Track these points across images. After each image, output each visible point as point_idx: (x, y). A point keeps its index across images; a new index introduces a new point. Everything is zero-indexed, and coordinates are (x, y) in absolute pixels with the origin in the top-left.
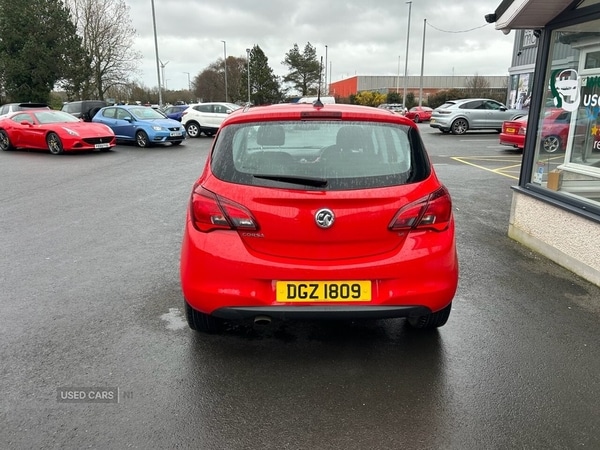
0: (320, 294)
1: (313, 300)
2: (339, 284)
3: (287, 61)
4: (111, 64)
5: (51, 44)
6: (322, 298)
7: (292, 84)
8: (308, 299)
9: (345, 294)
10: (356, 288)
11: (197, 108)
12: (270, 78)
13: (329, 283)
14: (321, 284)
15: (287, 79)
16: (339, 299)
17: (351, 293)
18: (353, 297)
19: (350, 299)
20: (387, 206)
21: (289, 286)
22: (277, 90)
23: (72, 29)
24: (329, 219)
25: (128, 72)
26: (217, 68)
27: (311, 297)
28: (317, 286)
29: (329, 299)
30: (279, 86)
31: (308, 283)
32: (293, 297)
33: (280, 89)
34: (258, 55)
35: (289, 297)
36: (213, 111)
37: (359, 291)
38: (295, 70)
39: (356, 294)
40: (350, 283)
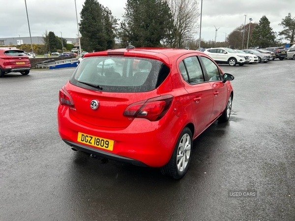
0: (93, 141)
1: (90, 144)
2: (101, 139)
3: (283, 23)
4: (186, 31)
5: (161, 23)
6: (93, 144)
7: (283, 36)
8: (88, 143)
9: (102, 145)
10: (107, 143)
11: (209, 51)
12: (271, 33)
13: (97, 138)
14: (94, 137)
15: (281, 34)
16: (99, 146)
17: (105, 145)
18: (105, 147)
19: (104, 148)
20: (122, 103)
21: (82, 135)
22: (273, 40)
23: (170, 16)
24: (96, 105)
25: (193, 34)
26: (240, 30)
27: (89, 142)
28: (92, 138)
29: (96, 145)
30: (275, 38)
31: (89, 136)
32: (83, 141)
33: (275, 40)
34: (265, 21)
35: (82, 140)
36: (217, 52)
37: (108, 144)
38: (287, 28)
39: (107, 146)
40: (105, 140)
